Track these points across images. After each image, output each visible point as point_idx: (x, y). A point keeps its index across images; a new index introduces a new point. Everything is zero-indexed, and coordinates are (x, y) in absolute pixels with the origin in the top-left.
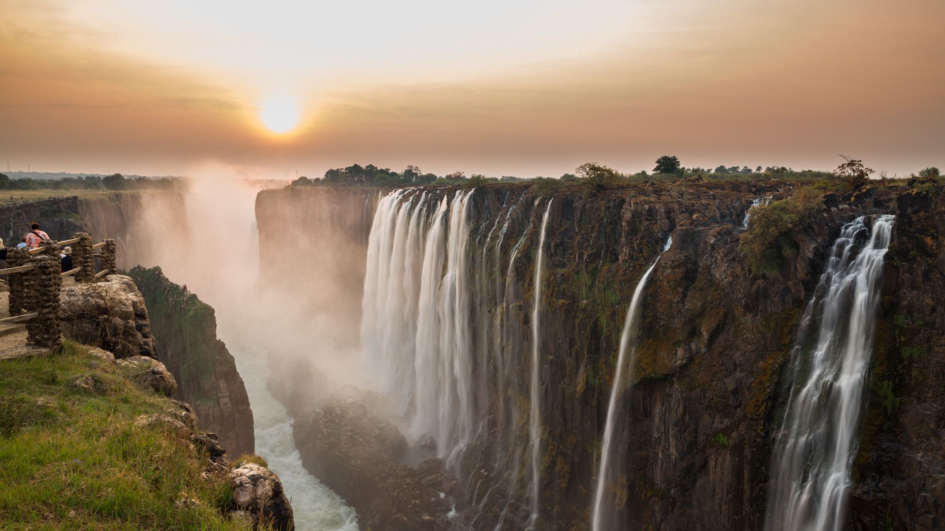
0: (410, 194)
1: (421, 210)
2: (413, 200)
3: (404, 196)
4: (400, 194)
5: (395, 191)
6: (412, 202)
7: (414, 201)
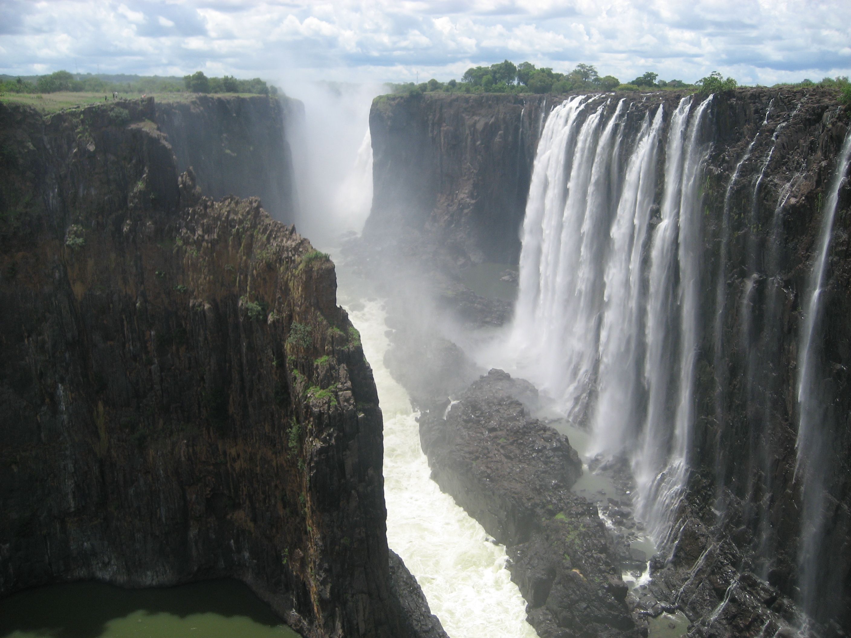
0: (596, 104)
1: (616, 126)
2: (603, 111)
3: (587, 106)
4: (580, 103)
5: (572, 100)
6: (602, 115)
7: (605, 113)
